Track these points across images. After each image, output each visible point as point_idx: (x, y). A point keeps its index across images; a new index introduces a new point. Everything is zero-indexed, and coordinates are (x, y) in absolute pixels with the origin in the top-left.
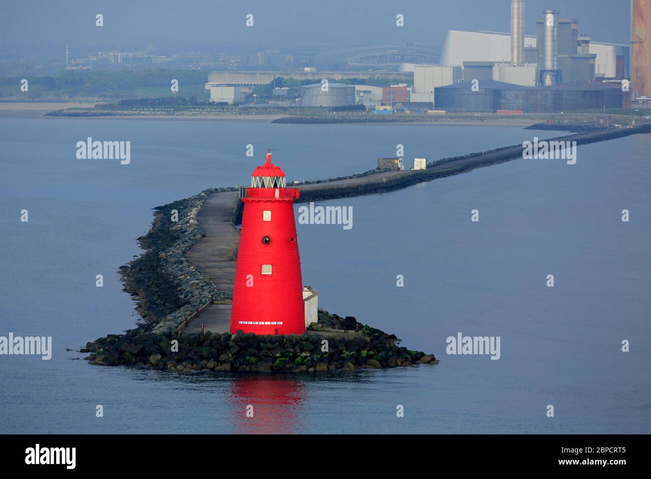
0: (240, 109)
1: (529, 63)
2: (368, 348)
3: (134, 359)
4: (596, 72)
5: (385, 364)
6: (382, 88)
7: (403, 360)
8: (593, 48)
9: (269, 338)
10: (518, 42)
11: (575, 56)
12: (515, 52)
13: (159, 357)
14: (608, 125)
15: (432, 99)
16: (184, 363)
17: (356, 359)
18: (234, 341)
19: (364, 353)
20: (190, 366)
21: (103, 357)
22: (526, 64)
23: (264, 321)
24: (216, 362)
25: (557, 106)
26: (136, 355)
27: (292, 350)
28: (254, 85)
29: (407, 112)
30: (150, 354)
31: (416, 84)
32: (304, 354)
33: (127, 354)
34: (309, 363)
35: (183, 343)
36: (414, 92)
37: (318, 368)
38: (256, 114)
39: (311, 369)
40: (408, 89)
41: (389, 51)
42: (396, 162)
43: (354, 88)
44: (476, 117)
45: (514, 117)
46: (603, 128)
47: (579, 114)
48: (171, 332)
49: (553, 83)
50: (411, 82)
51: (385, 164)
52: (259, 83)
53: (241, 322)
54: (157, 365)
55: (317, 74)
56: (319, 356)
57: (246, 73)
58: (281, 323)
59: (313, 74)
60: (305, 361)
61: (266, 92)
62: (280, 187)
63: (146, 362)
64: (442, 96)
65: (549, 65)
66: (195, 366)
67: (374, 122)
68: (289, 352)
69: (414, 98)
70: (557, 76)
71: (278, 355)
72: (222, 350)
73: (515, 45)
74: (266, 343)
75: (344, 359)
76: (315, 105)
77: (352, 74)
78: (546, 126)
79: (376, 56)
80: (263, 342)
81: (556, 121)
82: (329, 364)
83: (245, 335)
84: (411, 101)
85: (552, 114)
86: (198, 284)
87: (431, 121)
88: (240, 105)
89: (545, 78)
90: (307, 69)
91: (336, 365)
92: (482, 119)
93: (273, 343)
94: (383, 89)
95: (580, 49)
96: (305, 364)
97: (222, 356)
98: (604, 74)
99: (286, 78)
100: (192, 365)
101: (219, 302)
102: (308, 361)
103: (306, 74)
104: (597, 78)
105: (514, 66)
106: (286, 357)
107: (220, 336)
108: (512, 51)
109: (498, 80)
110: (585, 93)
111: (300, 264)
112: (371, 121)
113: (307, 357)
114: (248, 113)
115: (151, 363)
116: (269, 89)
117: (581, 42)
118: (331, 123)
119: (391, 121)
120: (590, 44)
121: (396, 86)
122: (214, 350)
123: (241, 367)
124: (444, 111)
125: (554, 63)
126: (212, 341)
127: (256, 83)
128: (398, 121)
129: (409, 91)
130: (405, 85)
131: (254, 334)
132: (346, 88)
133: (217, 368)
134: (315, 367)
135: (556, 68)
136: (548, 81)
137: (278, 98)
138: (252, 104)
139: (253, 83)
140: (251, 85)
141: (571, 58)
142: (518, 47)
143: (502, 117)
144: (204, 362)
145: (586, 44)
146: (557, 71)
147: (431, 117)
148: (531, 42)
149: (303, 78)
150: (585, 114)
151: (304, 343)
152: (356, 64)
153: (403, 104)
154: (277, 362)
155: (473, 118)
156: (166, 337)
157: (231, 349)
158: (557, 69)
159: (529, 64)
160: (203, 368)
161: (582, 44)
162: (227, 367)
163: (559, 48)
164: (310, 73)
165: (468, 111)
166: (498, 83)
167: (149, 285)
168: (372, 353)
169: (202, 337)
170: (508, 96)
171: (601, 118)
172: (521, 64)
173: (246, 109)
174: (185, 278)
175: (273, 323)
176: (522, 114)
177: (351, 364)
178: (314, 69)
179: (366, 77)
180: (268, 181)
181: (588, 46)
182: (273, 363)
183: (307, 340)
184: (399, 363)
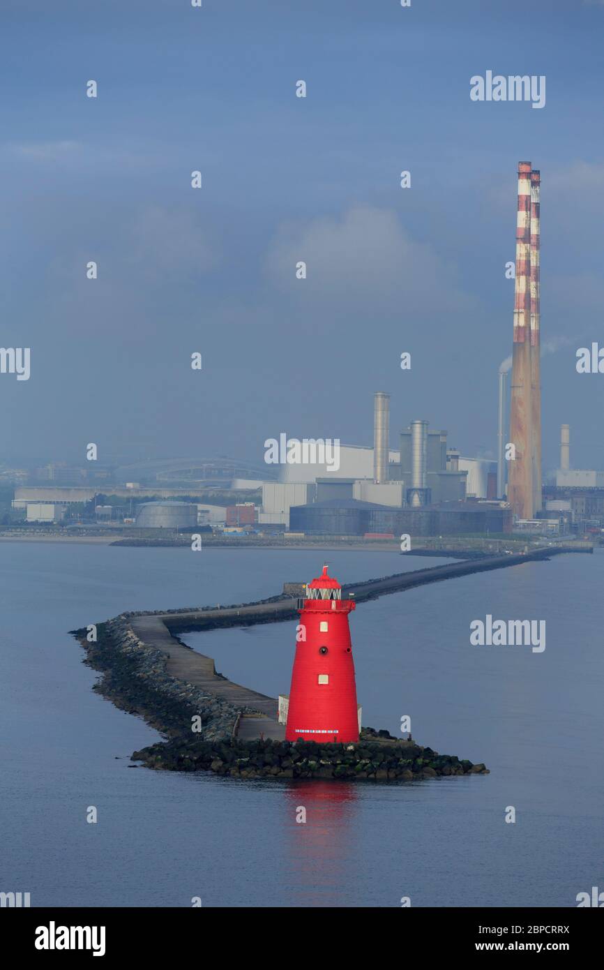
0: (68, 529)
1: (394, 480)
2: (423, 757)
3: (194, 766)
4: (467, 492)
5: (439, 772)
6: (225, 509)
7: (456, 769)
8: (463, 465)
9: (328, 746)
10: (382, 457)
11: (444, 472)
12: (379, 468)
13: (221, 763)
14: (498, 551)
15: (286, 520)
16: (248, 769)
17: (413, 767)
18: (295, 748)
19: (420, 761)
20: (254, 771)
21: (163, 763)
22: (391, 482)
23: (321, 730)
24: (279, 769)
25: (433, 530)
26: (196, 762)
27: (352, 757)
28: (69, 502)
29: (261, 535)
30: (211, 761)
31: (266, 502)
32: (364, 761)
33: (187, 760)
34: (370, 770)
35: (244, 750)
36: (262, 512)
37: (378, 775)
38: (86, 535)
39: (372, 776)
40: (256, 508)
41: (205, 465)
42: (304, 587)
43: (196, 506)
44: (343, 541)
45: (386, 542)
46: (492, 555)
47: (460, 539)
48: (229, 740)
49: (421, 504)
50: (259, 501)
51: (291, 589)
52: (74, 501)
53: (298, 731)
54: (218, 772)
55: (141, 490)
56: (378, 763)
57: (58, 489)
58: (337, 732)
59: (137, 491)
60: (366, 767)
61: (87, 511)
62: (337, 599)
63: (206, 768)
64: (299, 517)
65: (417, 483)
66: (258, 772)
67: (228, 545)
68: (349, 759)
69: (263, 519)
70: (426, 495)
71: (338, 762)
72: (284, 757)
73: (379, 459)
74: (326, 751)
75: (402, 767)
76: (152, 526)
77: (183, 491)
78: (426, 551)
79: (190, 471)
80: (324, 750)
81: (436, 546)
82: (388, 770)
83: (305, 743)
84: (259, 522)
85: (430, 538)
86: (209, 700)
87: (292, 545)
88: (66, 524)
89: (412, 497)
90: (130, 485)
91: (395, 772)
92: (350, 543)
93: (333, 751)
94: (227, 511)
95: (449, 464)
96: (365, 771)
97: (284, 763)
98: (475, 494)
99: (108, 494)
100: (256, 771)
101: (249, 716)
102: (369, 767)
103: (128, 490)
104: (468, 498)
105: (377, 484)
106: (345, 764)
107: (281, 744)
108: (375, 466)
109: (359, 499)
110: (464, 515)
111: (354, 674)
112: (224, 544)
113: (367, 764)
114: (78, 535)
115: (212, 769)
116: (91, 506)
117: (450, 457)
118: (178, 546)
119: (247, 545)
120: (460, 461)
121: (242, 505)
122: (276, 757)
123: (303, 773)
124: (303, 534)
125: (422, 481)
126: (273, 748)
127: (71, 501)
128: (255, 545)
129: (257, 511)
130: (252, 504)
131: (314, 742)
132: (188, 507)
133: (279, 774)
134: (375, 774)
135: (425, 487)
136: (416, 501)
137: (104, 517)
138: (79, 524)
139: (67, 501)
140: (65, 502)
141: (440, 475)
142: (382, 462)
143: (372, 542)
144: (267, 768)
145: (456, 460)
146: (427, 490)
147: (291, 540)
148: (395, 457)
149: (126, 495)
150: (467, 539)
151: (363, 750)
152: (167, 479)
153: (253, 525)
154: (339, 768)
155: (339, 542)
156: (225, 744)
157: (293, 756)
158: (427, 487)
159: (395, 482)
160: (267, 773)
161: (452, 460)
162: (289, 773)
163: (428, 463)
164: (133, 489)
165: (329, 534)
166: (361, 502)
167: (146, 702)
168: (427, 761)
169: (262, 744)
170: (377, 517)
171: (489, 543)
172: (385, 481)
173: (74, 530)
174: (187, 695)
175: (329, 732)
176: (393, 538)
177: (409, 771)
178: (137, 485)
179: (199, 495)
180: (325, 593)
181: (458, 462)
182: (335, 769)
183: (365, 748)
184: (453, 771)
